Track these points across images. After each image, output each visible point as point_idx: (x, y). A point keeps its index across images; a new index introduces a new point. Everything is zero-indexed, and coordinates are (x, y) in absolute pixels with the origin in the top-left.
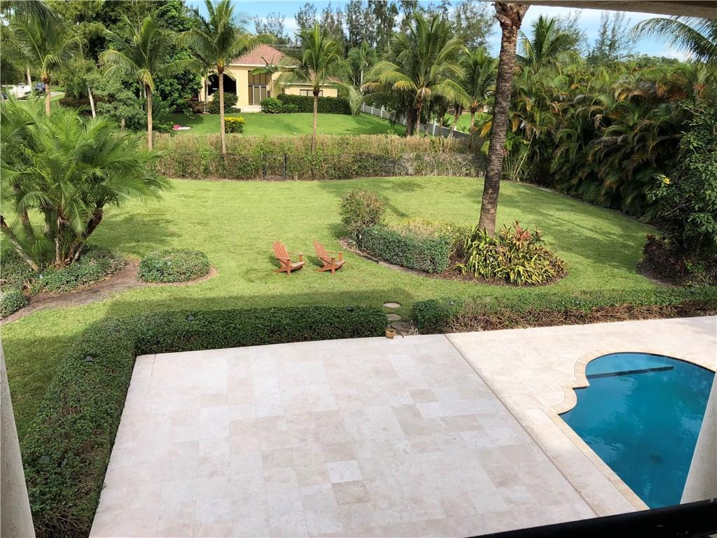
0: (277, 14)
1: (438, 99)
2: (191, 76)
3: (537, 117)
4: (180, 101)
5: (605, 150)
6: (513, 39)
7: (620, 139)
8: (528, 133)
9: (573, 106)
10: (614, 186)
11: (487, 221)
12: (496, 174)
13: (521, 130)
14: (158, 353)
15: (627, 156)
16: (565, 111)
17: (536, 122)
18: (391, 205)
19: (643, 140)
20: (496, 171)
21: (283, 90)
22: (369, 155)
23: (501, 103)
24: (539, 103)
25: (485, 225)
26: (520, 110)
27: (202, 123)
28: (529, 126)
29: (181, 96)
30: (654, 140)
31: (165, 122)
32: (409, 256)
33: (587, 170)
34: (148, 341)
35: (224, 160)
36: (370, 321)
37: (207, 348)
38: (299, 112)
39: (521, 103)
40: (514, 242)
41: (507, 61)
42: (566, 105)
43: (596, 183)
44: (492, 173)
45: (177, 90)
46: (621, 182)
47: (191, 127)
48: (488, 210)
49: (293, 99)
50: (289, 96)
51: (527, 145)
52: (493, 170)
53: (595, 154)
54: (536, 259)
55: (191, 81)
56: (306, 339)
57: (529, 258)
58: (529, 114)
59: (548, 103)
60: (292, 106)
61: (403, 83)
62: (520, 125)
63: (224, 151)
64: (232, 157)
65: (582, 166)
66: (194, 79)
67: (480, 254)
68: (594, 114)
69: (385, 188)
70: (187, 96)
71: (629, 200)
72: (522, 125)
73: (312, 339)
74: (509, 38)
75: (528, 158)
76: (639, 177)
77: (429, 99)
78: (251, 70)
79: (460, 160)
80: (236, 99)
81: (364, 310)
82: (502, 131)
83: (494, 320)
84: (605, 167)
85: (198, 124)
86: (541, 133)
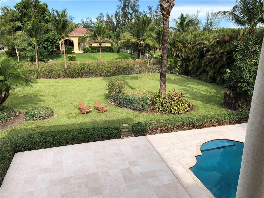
0: (90, 18)
1: (147, 45)
2: (55, 41)
3: (183, 50)
4: (51, 50)
5: (208, 61)
6: (168, 20)
7: (213, 57)
8: (180, 56)
9: (196, 46)
10: (213, 74)
11: (162, 90)
12: (164, 72)
13: (177, 55)
14: (25, 151)
15: (216, 63)
16: (193, 48)
17: (182, 52)
18: (129, 85)
19: (221, 57)
20: (164, 71)
21: (91, 44)
22: (121, 67)
23: (164, 45)
24: (183, 45)
25: (162, 91)
26: (177, 48)
27: (60, 58)
28: (180, 54)
29: (51, 48)
30: (225, 57)
31: (46, 58)
32: (133, 105)
33: (202, 69)
34: (20, 147)
35: (66, 71)
36: (114, 133)
37: (46, 148)
38: (97, 52)
39: (177, 45)
40: (173, 98)
41: (166, 28)
42: (193, 45)
43: (206, 73)
44: (163, 71)
45: (50, 46)
46: (215, 73)
47: (56, 59)
48: (162, 85)
49: (95, 48)
50: (93, 47)
51: (180, 61)
52: (163, 70)
53: (205, 63)
54: (182, 104)
55: (55, 42)
56: (87, 142)
57: (179, 103)
58: (180, 49)
59: (187, 45)
60: (94, 50)
61: (134, 40)
62: (177, 54)
63: (66, 68)
64: (69, 70)
65: (201, 67)
66: (56, 41)
67: (160, 103)
68: (203, 48)
69: (127, 79)
70: (54, 48)
71: (218, 79)
72: (178, 53)
73: (90, 141)
74: (166, 19)
75: (181, 65)
76: (221, 70)
77: (144, 46)
78: (79, 37)
79: (155, 67)
80: (73, 49)
81: (112, 128)
82: (165, 55)
83: (164, 129)
84: (209, 68)
85: (59, 58)
86: (185, 56)
